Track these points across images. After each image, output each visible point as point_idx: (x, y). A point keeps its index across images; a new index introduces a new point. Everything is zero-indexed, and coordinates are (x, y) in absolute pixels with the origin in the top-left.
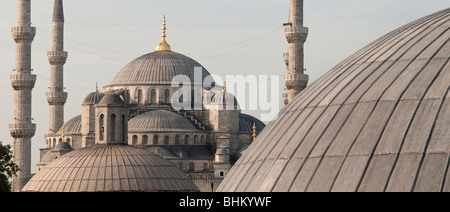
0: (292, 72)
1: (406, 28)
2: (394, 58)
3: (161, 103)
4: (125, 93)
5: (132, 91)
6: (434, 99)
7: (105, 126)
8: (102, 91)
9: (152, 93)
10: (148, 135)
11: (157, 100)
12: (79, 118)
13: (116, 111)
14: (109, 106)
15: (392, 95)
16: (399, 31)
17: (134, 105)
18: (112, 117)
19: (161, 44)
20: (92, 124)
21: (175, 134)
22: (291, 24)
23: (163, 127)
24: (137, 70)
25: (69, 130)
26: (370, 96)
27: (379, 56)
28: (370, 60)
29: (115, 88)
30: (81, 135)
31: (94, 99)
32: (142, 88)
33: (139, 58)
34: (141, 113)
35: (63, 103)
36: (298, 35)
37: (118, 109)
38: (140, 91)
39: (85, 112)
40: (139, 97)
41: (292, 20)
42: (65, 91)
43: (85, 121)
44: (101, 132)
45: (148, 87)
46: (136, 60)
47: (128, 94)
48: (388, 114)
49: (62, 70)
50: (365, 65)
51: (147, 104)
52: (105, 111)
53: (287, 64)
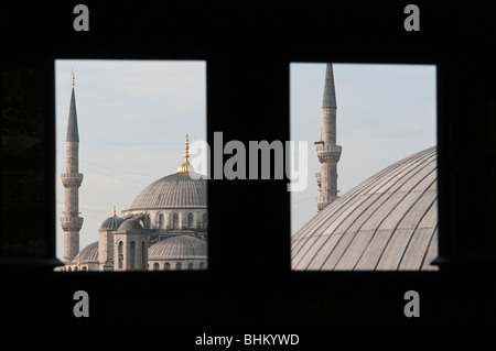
0: (325, 194)
1: (404, 162)
2: (392, 190)
3: (184, 228)
4: (145, 218)
5: (153, 215)
6: (427, 228)
7: (124, 254)
8: (120, 216)
9: (175, 218)
10: (170, 262)
11: (180, 225)
12: (95, 245)
13: (136, 238)
14: (128, 233)
15: (389, 225)
16: (398, 164)
17: (155, 230)
18: (132, 244)
19: (183, 165)
20: (110, 251)
21: (199, 261)
22: (323, 143)
23: (187, 254)
24: (157, 193)
25: (85, 258)
26: (369, 226)
27: (378, 188)
28: (371, 192)
29: (135, 213)
30: (98, 263)
31: (111, 225)
32: (164, 212)
33: (160, 180)
34: (162, 239)
35: (79, 229)
36: (330, 154)
37: (138, 236)
38: (161, 216)
39: (102, 238)
40: (161, 222)
41: (324, 139)
42: (80, 216)
43: (102, 248)
44: (121, 260)
45: (170, 211)
46: (157, 182)
47: (149, 219)
48: (385, 243)
49: (76, 194)
50: (366, 197)
51: (169, 229)
52: (124, 238)
53: (320, 185)
